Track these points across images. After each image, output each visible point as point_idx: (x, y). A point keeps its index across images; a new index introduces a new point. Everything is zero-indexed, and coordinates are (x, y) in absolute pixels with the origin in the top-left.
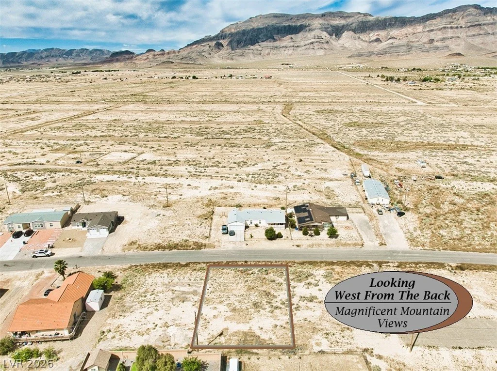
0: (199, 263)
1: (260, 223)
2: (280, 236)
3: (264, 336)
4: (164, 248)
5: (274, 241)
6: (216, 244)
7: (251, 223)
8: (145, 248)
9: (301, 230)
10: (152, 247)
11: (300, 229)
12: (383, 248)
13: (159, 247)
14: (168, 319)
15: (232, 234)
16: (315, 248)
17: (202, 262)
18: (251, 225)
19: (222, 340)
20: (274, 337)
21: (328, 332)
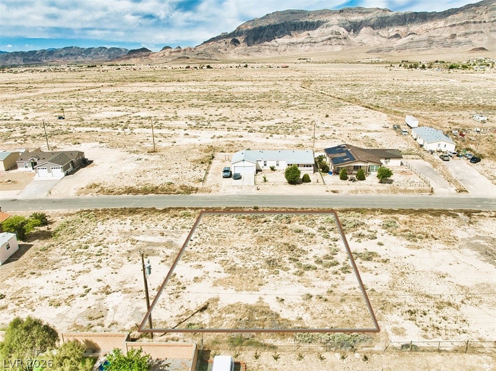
0: (185, 209)
1: (278, 165)
2: (306, 179)
3: (286, 314)
4: (137, 192)
5: (298, 186)
6: (213, 188)
7: (265, 165)
8: (111, 192)
9: (338, 174)
10: (120, 190)
11: (336, 173)
12: (463, 195)
13: (130, 191)
14: (113, 281)
15: (238, 177)
16: (359, 194)
17: (189, 208)
18: (265, 168)
19: (205, 318)
20: (306, 317)
21: (412, 309)
